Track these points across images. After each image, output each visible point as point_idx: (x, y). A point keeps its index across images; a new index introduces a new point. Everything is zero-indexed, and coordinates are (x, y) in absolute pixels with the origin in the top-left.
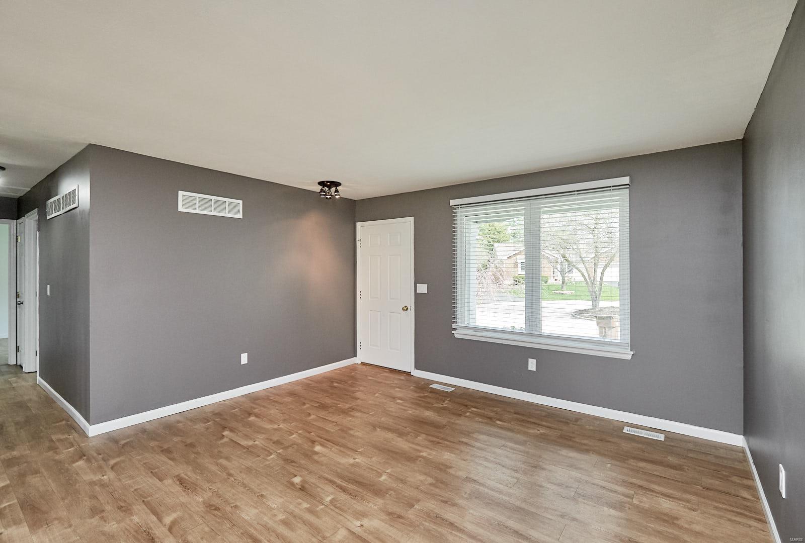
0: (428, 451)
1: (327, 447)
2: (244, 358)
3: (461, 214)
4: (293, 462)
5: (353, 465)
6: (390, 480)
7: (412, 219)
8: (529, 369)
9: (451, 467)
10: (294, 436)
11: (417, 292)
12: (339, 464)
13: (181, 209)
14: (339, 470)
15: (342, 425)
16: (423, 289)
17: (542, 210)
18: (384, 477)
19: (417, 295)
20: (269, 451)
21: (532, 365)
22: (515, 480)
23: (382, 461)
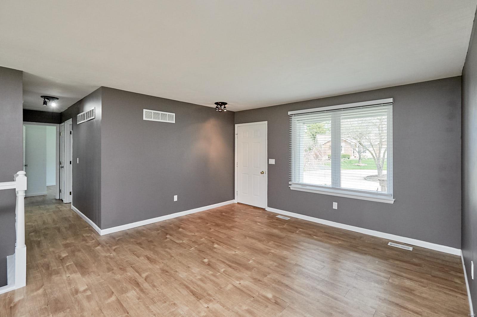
0: (275, 250)
1: (221, 245)
2: (176, 198)
3: (294, 119)
4: (203, 252)
5: (234, 255)
6: (254, 263)
7: (266, 122)
8: (333, 208)
9: (287, 259)
10: (203, 239)
11: (269, 163)
12: (227, 254)
13: (144, 119)
14: (227, 257)
15: (228, 235)
16: (272, 162)
17: (342, 117)
18: (251, 262)
19: (269, 166)
20: (190, 246)
21: (335, 206)
22: (323, 267)
23: (249, 254)
